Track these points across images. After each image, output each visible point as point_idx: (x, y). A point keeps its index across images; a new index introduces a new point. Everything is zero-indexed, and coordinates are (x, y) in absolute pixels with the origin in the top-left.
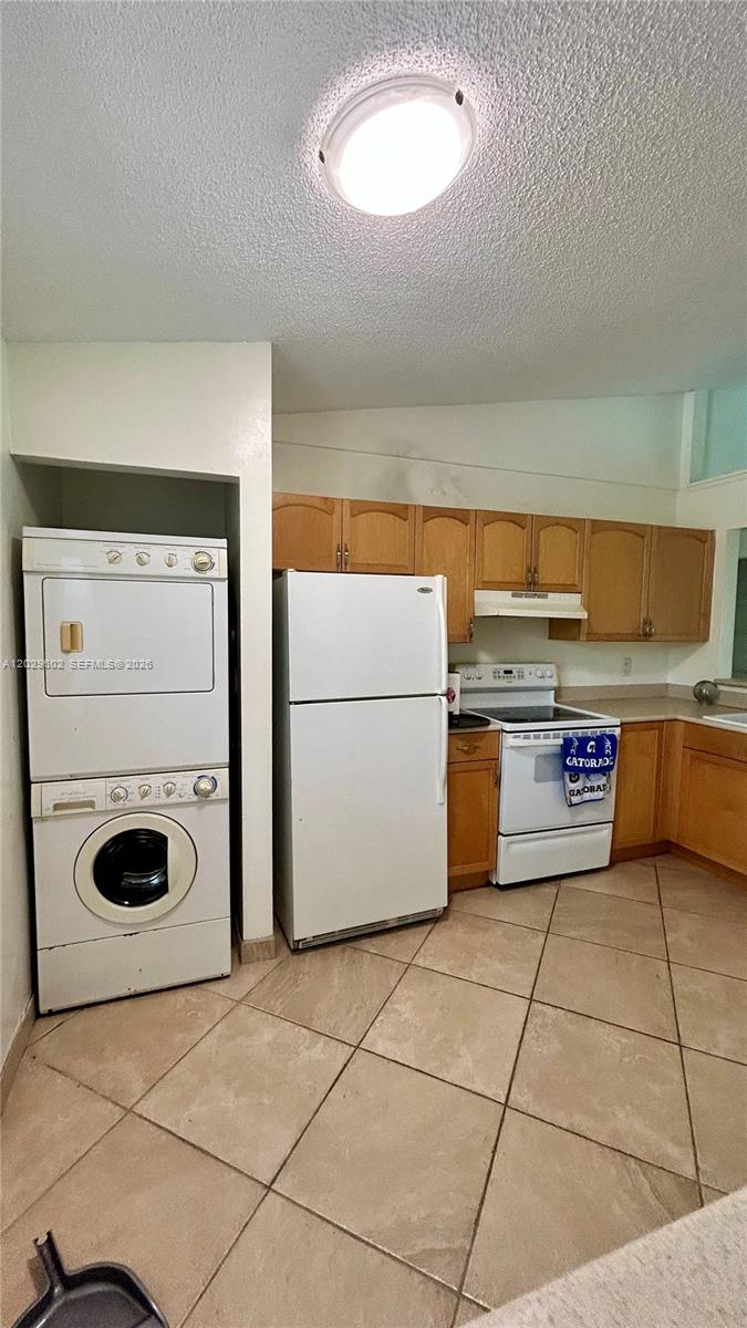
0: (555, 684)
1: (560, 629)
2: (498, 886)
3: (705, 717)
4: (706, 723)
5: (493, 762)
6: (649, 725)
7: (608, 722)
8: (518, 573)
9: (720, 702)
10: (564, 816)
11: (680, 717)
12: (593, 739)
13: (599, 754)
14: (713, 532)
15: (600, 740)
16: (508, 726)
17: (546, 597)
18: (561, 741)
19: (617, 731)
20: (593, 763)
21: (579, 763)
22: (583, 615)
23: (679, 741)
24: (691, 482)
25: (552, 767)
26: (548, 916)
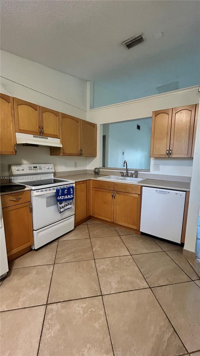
0: (54, 171)
1: (54, 151)
2: (35, 250)
3: (98, 178)
4: (99, 180)
5: (29, 203)
6: (83, 182)
7: (71, 182)
8: (36, 129)
9: (100, 174)
10: (59, 217)
11: (91, 179)
12: (66, 189)
13: (69, 193)
14: (96, 124)
15: (69, 189)
16: (33, 188)
17: (47, 139)
18: (55, 191)
19: (74, 185)
20: (66, 197)
21: (62, 198)
22: (61, 146)
23: (91, 186)
24: (90, 109)
25: (53, 200)
26: (54, 256)
